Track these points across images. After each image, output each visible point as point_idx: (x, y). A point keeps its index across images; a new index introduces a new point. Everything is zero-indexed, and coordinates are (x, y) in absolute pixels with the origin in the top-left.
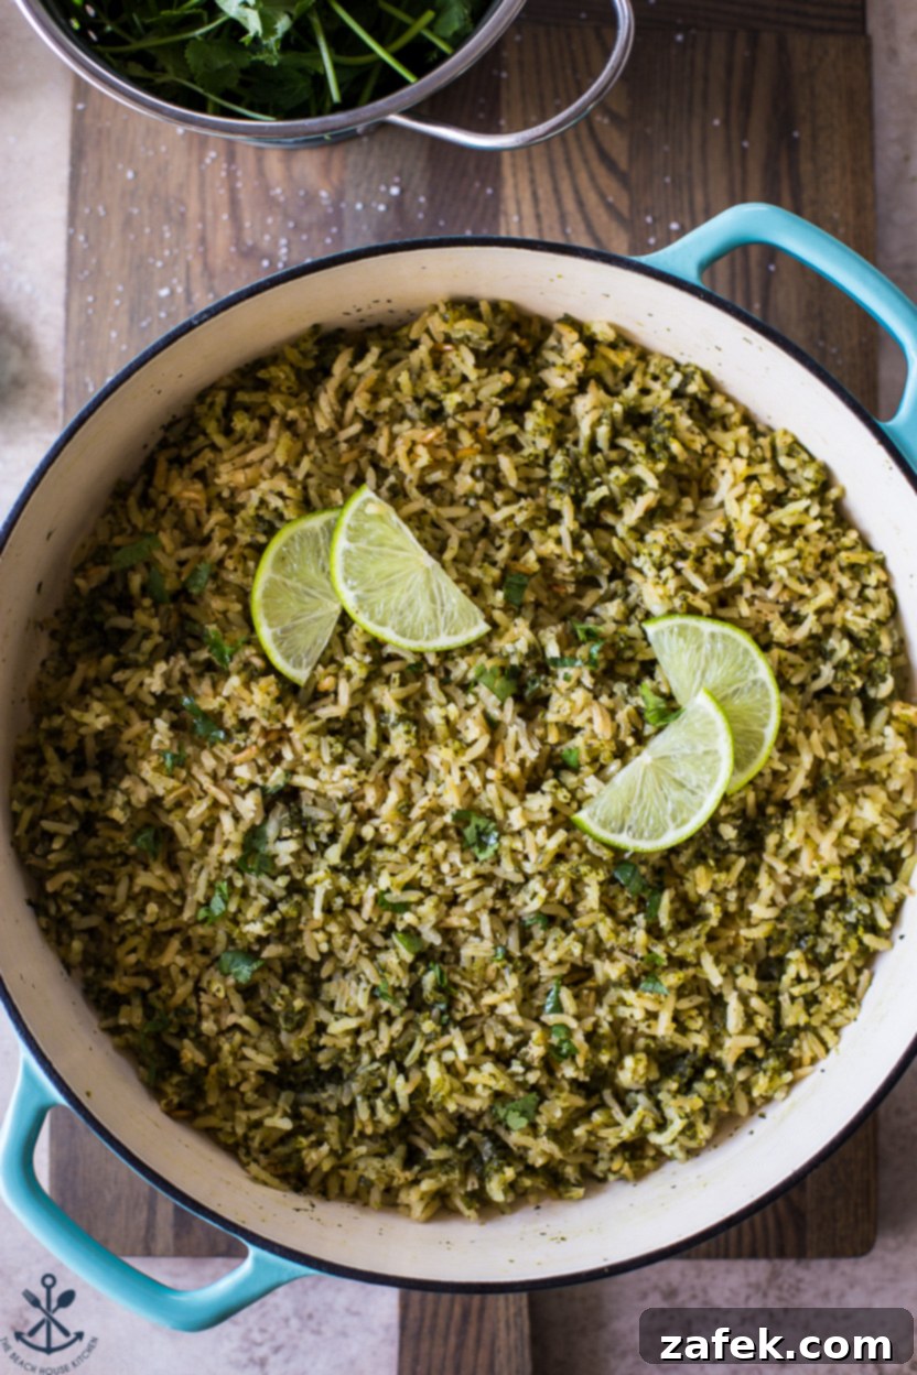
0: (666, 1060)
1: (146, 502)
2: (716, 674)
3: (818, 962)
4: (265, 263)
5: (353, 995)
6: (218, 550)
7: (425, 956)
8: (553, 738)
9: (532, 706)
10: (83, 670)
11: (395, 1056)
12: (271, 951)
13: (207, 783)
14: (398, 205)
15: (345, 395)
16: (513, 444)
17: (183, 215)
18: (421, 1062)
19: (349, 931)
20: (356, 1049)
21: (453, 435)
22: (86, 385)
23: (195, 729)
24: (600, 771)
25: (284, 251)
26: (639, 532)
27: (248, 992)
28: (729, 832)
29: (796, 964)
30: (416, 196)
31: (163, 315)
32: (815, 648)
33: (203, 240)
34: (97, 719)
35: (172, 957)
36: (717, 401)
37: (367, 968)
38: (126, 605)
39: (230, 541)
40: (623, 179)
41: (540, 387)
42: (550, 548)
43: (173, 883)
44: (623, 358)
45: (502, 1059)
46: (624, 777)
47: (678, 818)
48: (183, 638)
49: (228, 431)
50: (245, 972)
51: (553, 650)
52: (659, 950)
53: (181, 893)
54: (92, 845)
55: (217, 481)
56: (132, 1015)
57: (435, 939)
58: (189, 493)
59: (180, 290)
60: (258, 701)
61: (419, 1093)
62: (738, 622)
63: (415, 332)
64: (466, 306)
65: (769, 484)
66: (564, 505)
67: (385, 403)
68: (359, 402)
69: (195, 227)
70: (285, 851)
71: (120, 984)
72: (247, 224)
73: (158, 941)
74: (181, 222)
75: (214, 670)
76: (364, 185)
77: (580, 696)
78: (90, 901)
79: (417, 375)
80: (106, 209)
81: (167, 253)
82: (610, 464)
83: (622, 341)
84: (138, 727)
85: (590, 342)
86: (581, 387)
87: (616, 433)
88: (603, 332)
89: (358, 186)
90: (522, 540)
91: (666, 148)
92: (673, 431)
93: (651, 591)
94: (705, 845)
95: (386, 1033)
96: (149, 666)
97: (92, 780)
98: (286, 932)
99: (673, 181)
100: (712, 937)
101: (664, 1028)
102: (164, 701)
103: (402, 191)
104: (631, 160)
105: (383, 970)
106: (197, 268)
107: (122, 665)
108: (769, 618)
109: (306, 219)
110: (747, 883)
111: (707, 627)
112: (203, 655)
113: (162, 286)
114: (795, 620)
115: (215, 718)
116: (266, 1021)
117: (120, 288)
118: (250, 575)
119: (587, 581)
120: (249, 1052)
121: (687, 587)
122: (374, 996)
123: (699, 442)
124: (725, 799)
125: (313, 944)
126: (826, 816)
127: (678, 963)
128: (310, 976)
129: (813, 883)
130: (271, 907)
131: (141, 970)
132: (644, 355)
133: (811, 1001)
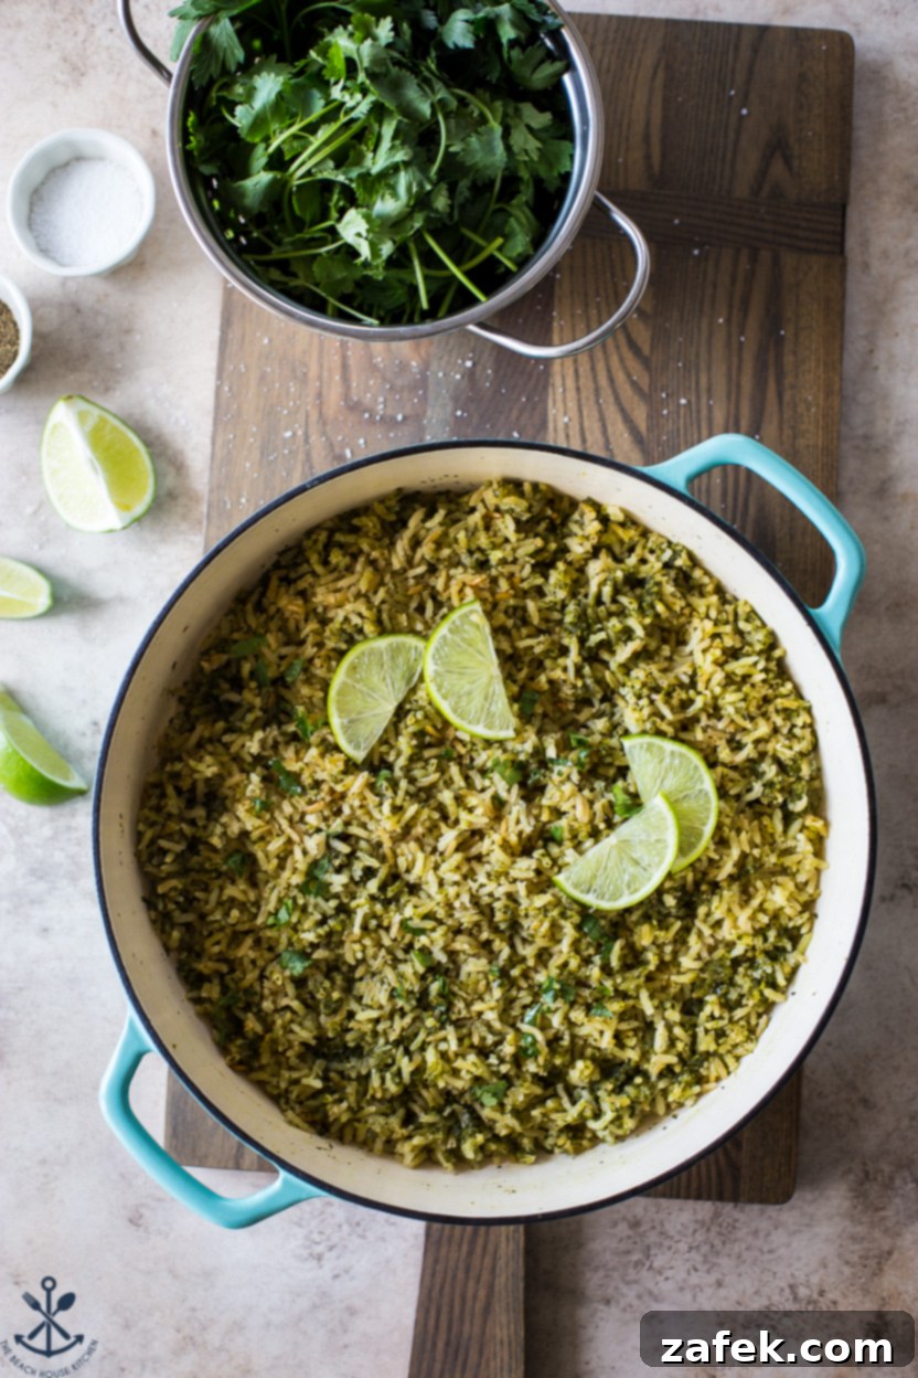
0: (607, 1068)
1: (260, 608)
2: (671, 783)
3: (729, 1006)
4: (367, 415)
5: (376, 993)
6: (310, 650)
7: (434, 969)
8: (545, 817)
9: (532, 793)
10: (201, 730)
11: (403, 1042)
12: (320, 954)
13: (285, 824)
14: (470, 375)
15: (416, 543)
16: (539, 592)
17: (305, 374)
18: (423, 1048)
19: (379, 945)
20: (375, 1034)
21: (494, 581)
22: (225, 503)
23: (279, 783)
24: (578, 846)
25: (381, 406)
26: (627, 668)
27: (300, 982)
28: (670, 901)
29: (712, 1005)
30: (485, 369)
31: (286, 452)
32: (751, 769)
33: (319, 395)
34: (208, 768)
35: (246, 951)
36: (697, 574)
37: (389, 974)
38: (238, 684)
39: (320, 645)
40: (646, 362)
41: (564, 550)
42: (558, 674)
43: (252, 896)
44: (628, 535)
45: (483, 1052)
46: (595, 851)
47: (631, 886)
48: (277, 713)
49: (325, 563)
50: (298, 968)
51: (551, 752)
52: (608, 984)
53: (257, 904)
54: (195, 860)
55: (314, 600)
56: (212, 991)
57: (442, 957)
58: (293, 607)
59: (300, 433)
60: (330, 768)
61: (420, 1070)
62: (693, 745)
63: (473, 500)
64: (513, 485)
65: (729, 642)
66: (572, 643)
67: (446, 552)
68: (426, 550)
69: (314, 385)
70: (338, 882)
71: (205, 966)
72: (354, 384)
73: (236, 937)
74: (304, 379)
75: (298, 740)
76: (445, 359)
77: (568, 788)
78: (189, 903)
79: (472, 533)
80: (246, 367)
81: (291, 403)
82: (610, 614)
83: (630, 521)
84: (237, 777)
85: (604, 519)
86: (595, 553)
87: (617, 591)
88: (615, 514)
89: (441, 358)
90: (538, 665)
91: (681, 339)
92: (660, 596)
93: (631, 714)
94: (651, 909)
95: (399, 1024)
96: (251, 733)
97: (199, 813)
98: (332, 940)
99: (684, 365)
100: (650, 978)
101: (606, 1042)
102: (259, 760)
103: (474, 365)
104: (652, 347)
105: (401, 976)
106: (314, 417)
107: (230, 730)
108: (718, 743)
109: (399, 382)
110: (681, 941)
111: (670, 746)
112: (291, 728)
113: (286, 430)
114: (736, 746)
115: (295, 777)
116: (311, 1006)
117: (254, 429)
118: (331, 670)
119: (584, 701)
120: (295, 1027)
121: (657, 714)
122: (392, 995)
123: (678, 605)
124: (670, 876)
125: (351, 952)
126: (746, 895)
127: (622, 995)
128: (345, 976)
129: (730, 946)
130: (323, 922)
131: (221, 958)
132: (645, 533)
133: (720, 1034)
